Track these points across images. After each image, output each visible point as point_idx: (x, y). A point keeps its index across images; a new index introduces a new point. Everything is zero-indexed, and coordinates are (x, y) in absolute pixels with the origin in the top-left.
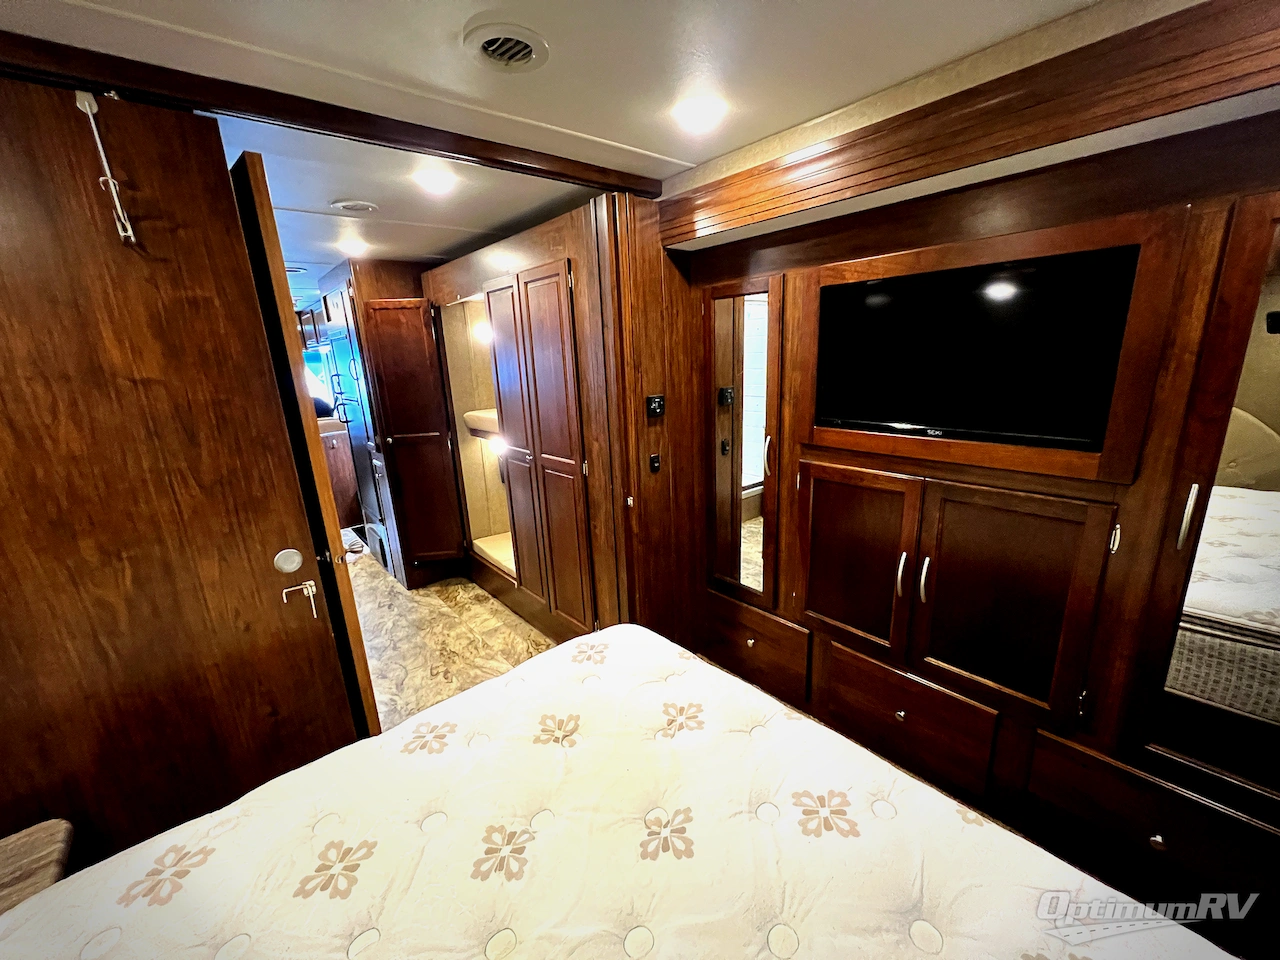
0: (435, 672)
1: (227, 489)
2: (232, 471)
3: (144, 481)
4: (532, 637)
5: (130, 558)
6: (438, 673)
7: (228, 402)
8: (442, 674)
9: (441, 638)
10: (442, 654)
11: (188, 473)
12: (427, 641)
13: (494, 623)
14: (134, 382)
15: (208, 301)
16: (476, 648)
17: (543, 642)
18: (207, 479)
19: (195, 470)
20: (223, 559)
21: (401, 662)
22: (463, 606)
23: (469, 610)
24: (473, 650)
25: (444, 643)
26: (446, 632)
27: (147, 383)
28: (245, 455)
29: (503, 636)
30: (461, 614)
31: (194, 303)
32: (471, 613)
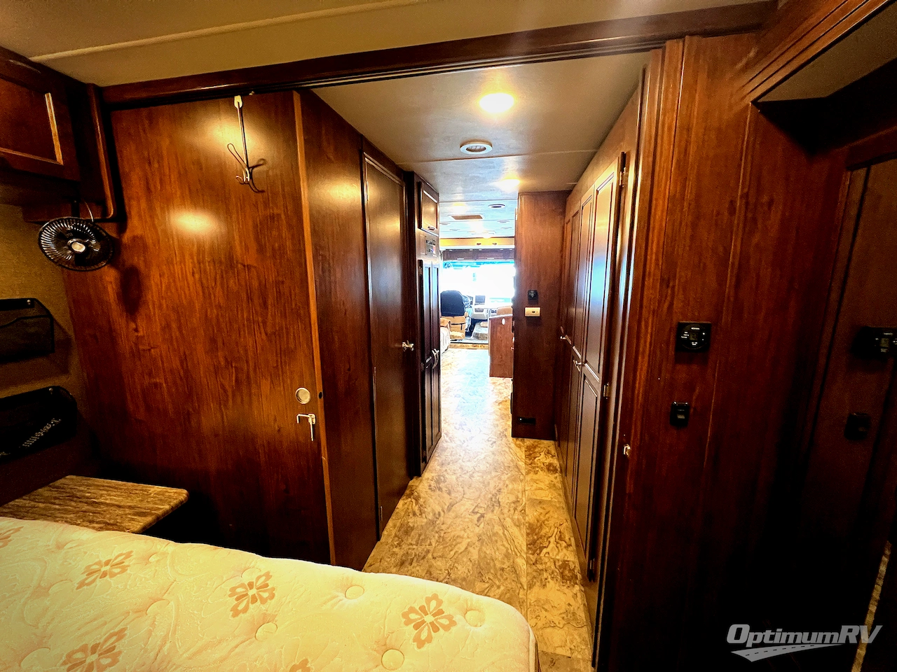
0: (476, 510)
1: (278, 337)
2: (281, 328)
3: (244, 325)
4: (562, 528)
5: (235, 367)
6: (477, 513)
7: (283, 282)
8: (479, 515)
9: (501, 486)
10: (492, 498)
11: (261, 324)
12: (491, 482)
13: (546, 495)
14: (244, 266)
15: (279, 215)
16: (515, 509)
17: (567, 538)
18: (269, 330)
19: (264, 323)
20: (272, 382)
21: (466, 488)
22: (534, 468)
23: (536, 473)
24: (512, 509)
25: (499, 491)
26: (507, 482)
27: (249, 267)
28: (288, 320)
29: (542, 511)
30: (528, 473)
31: (272, 217)
32: (535, 477)
